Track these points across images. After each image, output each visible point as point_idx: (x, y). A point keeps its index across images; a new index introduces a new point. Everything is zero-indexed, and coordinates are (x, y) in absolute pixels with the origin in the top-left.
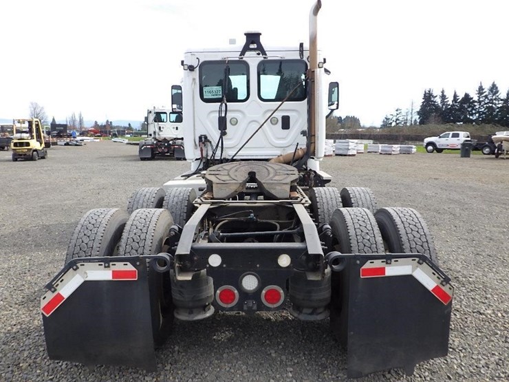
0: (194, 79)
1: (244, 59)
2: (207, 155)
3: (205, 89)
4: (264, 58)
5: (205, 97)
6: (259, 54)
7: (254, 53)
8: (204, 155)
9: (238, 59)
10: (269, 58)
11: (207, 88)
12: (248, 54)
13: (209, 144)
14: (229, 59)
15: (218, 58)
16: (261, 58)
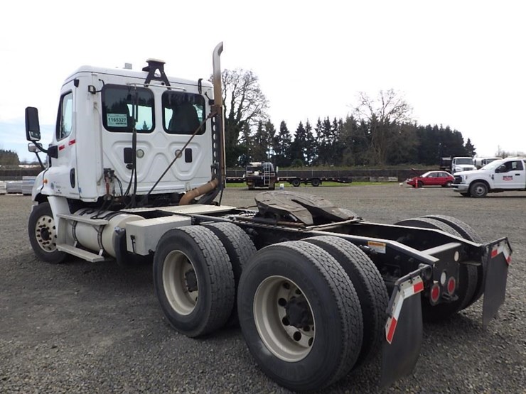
0: (95, 103)
1: (149, 87)
2: (114, 192)
3: (109, 116)
4: (169, 88)
5: (109, 125)
6: (163, 84)
7: (158, 83)
8: (111, 191)
9: (143, 86)
10: (172, 90)
11: (111, 115)
12: (152, 82)
13: (115, 180)
14: (137, 86)
15: (123, 82)
16: (165, 88)
